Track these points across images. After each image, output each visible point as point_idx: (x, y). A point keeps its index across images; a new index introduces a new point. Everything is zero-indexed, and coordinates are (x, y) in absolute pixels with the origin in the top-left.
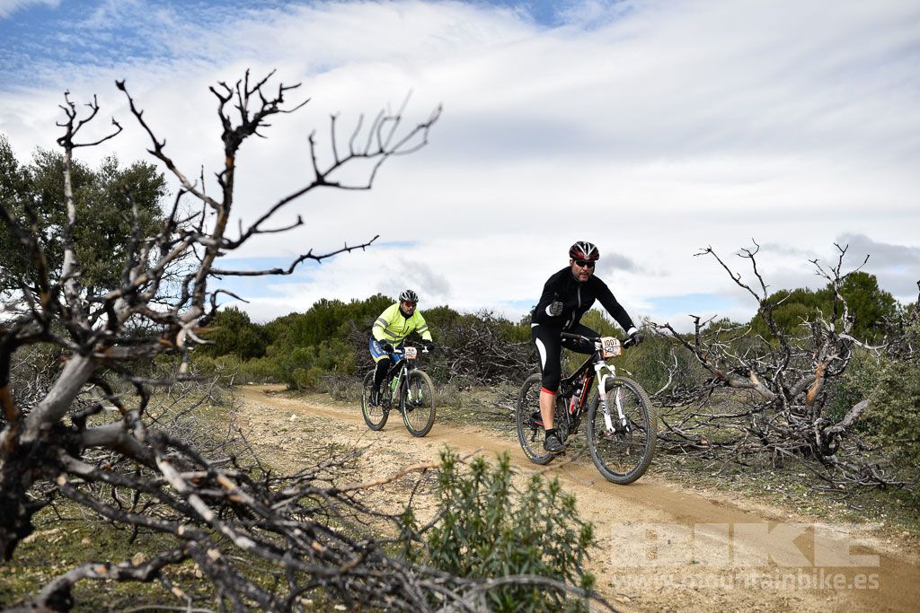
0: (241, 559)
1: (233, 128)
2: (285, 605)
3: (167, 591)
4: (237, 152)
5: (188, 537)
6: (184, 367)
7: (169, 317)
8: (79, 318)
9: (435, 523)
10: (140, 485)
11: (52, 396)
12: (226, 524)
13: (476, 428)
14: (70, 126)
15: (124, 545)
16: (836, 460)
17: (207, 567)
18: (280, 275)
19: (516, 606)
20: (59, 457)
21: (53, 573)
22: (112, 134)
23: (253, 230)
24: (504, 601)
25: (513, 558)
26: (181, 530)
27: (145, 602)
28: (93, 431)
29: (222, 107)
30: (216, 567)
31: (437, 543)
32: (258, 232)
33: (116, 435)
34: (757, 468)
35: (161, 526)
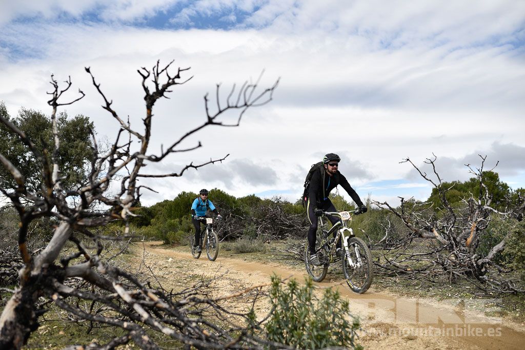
1: (151, 93)
4: (153, 107)
5: (129, 329)
6: (127, 230)
7: (115, 202)
9: (267, 318)
10: (100, 299)
11: (49, 248)
12: (156, 321)
13: (276, 264)
14: (55, 93)
15: (84, 335)
16: (486, 278)
17: (142, 345)
18: (175, 177)
20: (53, 283)
22: (79, 98)
23: (170, 150)
25: (315, 336)
26: (125, 324)
28: (72, 268)
29: (144, 81)
30: (148, 346)
31: (270, 330)
32: (173, 151)
33: (85, 270)
34: (441, 284)
35: (114, 323)
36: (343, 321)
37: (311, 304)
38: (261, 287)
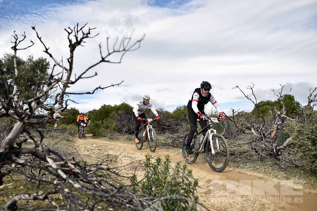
0: (76, 193)
1: (73, 43)
2: (92, 207)
3: (50, 204)
4: (74, 51)
5: (57, 185)
6: (56, 125)
7: (51, 109)
8: (19, 109)
9: (143, 179)
10: (41, 167)
11: (10, 136)
12: (71, 179)
14: (16, 43)
15: (35, 189)
16: (281, 158)
17: (64, 195)
18: (89, 94)
19: (172, 207)
20: (12, 157)
21: (10, 199)
22: (31, 45)
23: (80, 77)
24: (167, 206)
25: (170, 190)
26: (55, 182)
27: (43, 208)
28: (25, 148)
29: (69, 36)
30: (67, 195)
31: (144, 186)
32: (82, 78)
33: (32, 149)
34: (254, 161)
35: (48, 181)
36: (188, 182)
38: (140, 161)
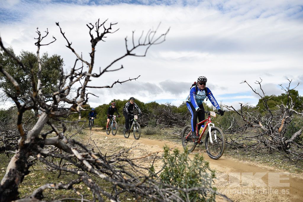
1: (94, 38)
2: (115, 197)
3: (72, 194)
4: (96, 46)
5: (81, 175)
6: (80, 117)
7: (73, 102)
9: (161, 171)
10: (64, 157)
11: (35, 128)
12: (96, 170)
13: (167, 141)
14: (39, 38)
15: (56, 179)
16: (290, 151)
17: (89, 185)
18: (108, 88)
20: (38, 148)
21: (34, 188)
22: (53, 41)
23: (105, 71)
25: (189, 182)
26: (79, 172)
27: (65, 197)
28: (48, 140)
29: (90, 31)
30: (92, 185)
31: (163, 178)
32: (107, 71)
33: (56, 141)
34: (263, 154)
35: (72, 171)
37: (187, 163)
38: (158, 153)
